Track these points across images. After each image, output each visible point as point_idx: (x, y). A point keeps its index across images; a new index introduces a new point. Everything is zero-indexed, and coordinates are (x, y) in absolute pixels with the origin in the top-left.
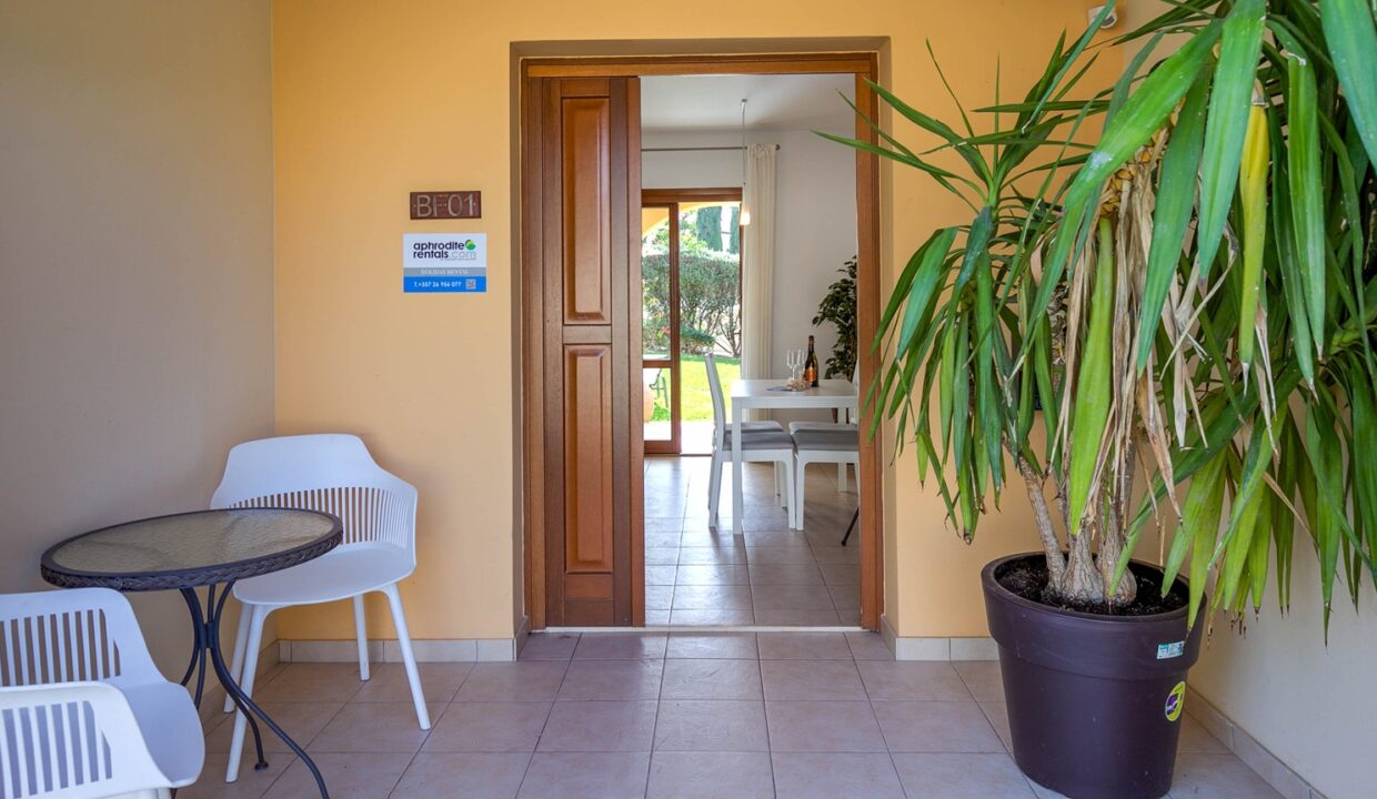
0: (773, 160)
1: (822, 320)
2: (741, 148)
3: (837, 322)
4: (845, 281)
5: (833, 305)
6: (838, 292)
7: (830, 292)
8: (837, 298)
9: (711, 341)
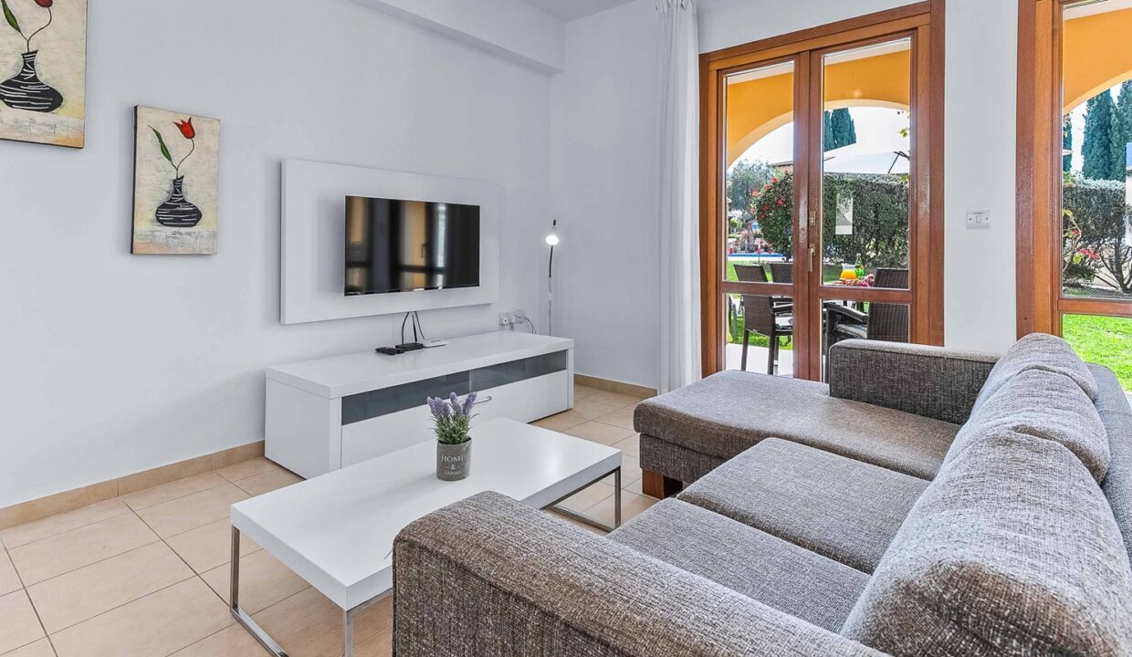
9: (1089, 274)
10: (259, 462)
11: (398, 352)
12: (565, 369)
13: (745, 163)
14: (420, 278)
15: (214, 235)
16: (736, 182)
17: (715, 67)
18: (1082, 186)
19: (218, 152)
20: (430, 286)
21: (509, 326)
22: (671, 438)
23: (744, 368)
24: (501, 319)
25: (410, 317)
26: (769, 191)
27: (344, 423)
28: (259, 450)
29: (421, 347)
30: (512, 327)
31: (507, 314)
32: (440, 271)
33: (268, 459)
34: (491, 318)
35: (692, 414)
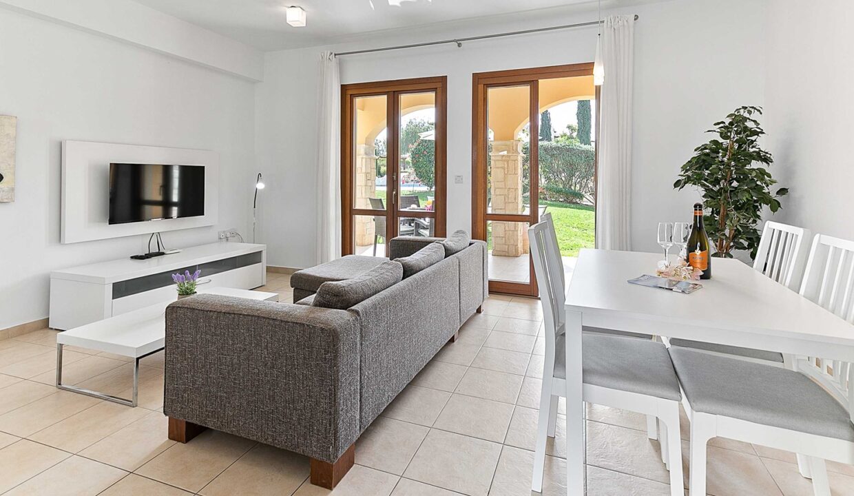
0: (632, 30)
1: (685, 183)
2: (597, 22)
3: (703, 185)
4: (715, 142)
5: (699, 168)
6: (707, 155)
7: (696, 154)
8: (704, 161)
9: (581, 197)
10: (46, 331)
11: (148, 258)
12: (260, 262)
13: (414, 121)
14: (159, 210)
15: (13, 190)
16: (407, 134)
17: (350, 92)
18: (578, 148)
19: (15, 138)
20: (167, 215)
21: (225, 239)
22: (307, 288)
23: (374, 255)
24: (219, 235)
25: (155, 236)
26: (419, 145)
27: (113, 299)
28: (45, 324)
29: (163, 254)
30: (227, 240)
31: (224, 232)
32: (175, 204)
33: (52, 329)
34: (213, 234)
35: (318, 275)
